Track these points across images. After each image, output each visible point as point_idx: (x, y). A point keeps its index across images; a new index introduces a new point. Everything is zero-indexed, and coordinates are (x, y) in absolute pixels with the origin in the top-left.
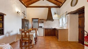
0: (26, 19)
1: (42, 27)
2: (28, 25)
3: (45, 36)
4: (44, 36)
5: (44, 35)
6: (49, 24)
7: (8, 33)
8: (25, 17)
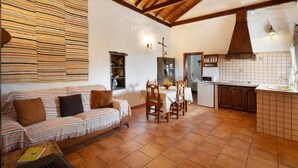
0: (166, 56)
1: (210, 79)
2: (173, 71)
3: (219, 107)
4: (216, 107)
5: (217, 104)
6: (241, 71)
7: (131, 86)
8: (166, 53)
